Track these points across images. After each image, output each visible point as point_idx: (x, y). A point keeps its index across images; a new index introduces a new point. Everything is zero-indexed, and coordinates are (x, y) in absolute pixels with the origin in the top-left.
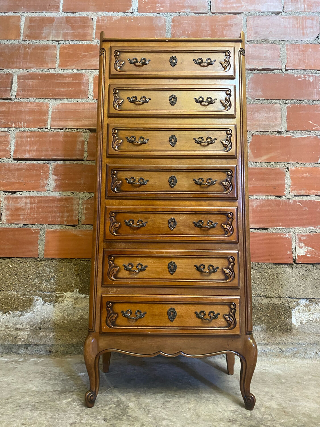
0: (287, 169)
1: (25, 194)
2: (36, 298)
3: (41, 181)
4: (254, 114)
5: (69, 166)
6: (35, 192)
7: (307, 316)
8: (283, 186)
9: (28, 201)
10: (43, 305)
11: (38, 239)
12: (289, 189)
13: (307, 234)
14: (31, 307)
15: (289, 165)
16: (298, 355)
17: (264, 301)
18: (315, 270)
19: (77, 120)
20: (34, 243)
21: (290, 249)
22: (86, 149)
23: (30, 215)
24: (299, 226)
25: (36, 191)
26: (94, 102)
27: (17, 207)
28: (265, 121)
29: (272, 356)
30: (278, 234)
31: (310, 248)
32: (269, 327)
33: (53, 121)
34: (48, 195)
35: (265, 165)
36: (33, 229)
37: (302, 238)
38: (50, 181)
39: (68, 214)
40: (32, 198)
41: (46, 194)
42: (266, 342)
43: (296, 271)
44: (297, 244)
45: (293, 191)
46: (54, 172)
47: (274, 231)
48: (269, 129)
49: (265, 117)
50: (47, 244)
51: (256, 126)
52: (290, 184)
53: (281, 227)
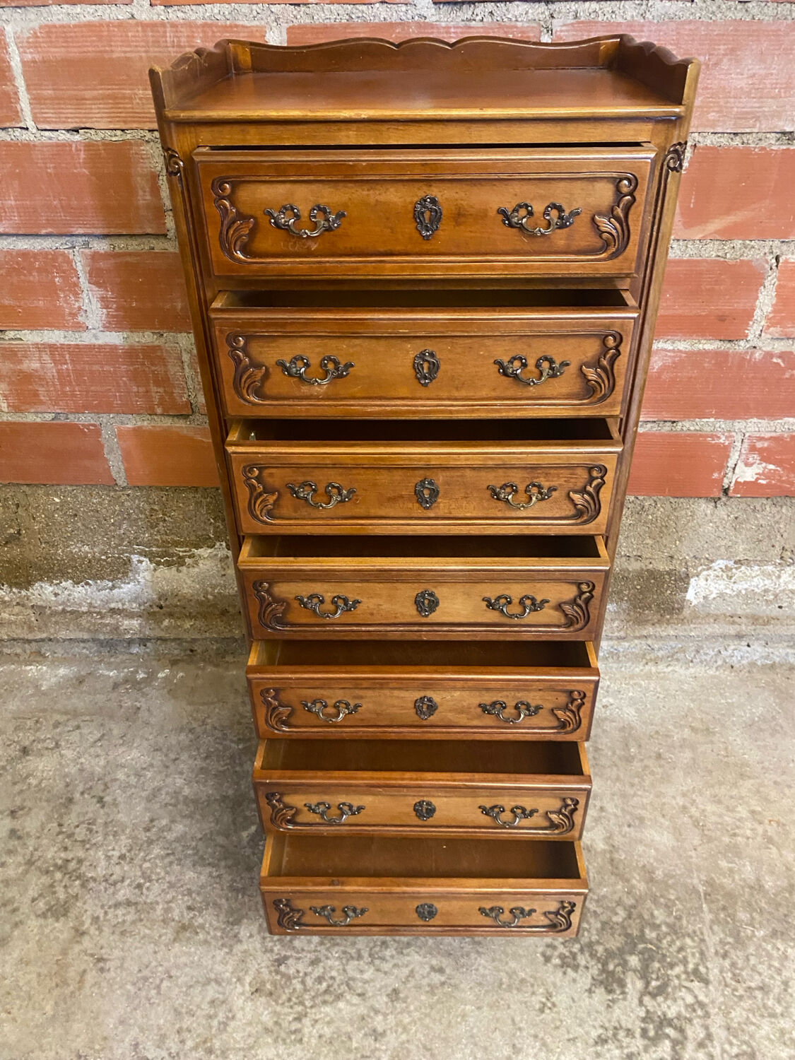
0: (774, 261)
1: (30, 337)
2: (135, 558)
3: (61, 303)
4: (716, 64)
5: (129, 259)
6: (57, 332)
7: (722, 587)
8: (749, 315)
9: (46, 358)
10: (155, 570)
11: (102, 446)
12: (763, 323)
13: (774, 434)
14: (130, 574)
15: (785, 247)
16: (680, 656)
17: (635, 566)
18: (768, 509)
19: (114, 97)
20: (96, 453)
21: (721, 467)
22: (168, 203)
23: (64, 393)
24: (759, 417)
25: (58, 328)
26: (155, 18)
27: (21, 371)
28: (748, 94)
29: (629, 660)
30: (701, 436)
31: (771, 467)
32: (635, 607)
33: (36, 101)
34: (94, 341)
35: (711, 251)
36: (83, 425)
37: (759, 445)
38: (87, 301)
39: (161, 390)
40: (52, 348)
41: (86, 339)
42: (622, 634)
43: (722, 512)
44: (743, 457)
45: (771, 329)
46: (90, 273)
47: (692, 428)
48: (754, 126)
49: (754, 75)
50: (127, 457)
51: (712, 116)
52: (770, 309)
53: (712, 420)
